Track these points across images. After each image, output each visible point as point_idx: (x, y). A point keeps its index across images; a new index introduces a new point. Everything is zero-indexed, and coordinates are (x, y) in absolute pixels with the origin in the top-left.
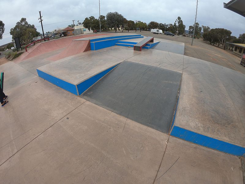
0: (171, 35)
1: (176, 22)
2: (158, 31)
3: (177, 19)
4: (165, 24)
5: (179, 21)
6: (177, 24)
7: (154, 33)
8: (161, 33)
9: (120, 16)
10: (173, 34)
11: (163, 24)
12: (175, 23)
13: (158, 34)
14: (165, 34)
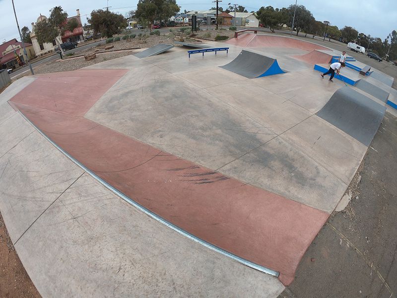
0: (377, 59)
1: (388, 37)
2: (359, 48)
3: (391, 34)
4: (369, 36)
5: (394, 38)
6: (389, 42)
7: (352, 50)
8: (362, 53)
9: (308, 14)
10: (380, 59)
11: (365, 35)
12: (386, 40)
13: (357, 52)
14: (368, 55)
